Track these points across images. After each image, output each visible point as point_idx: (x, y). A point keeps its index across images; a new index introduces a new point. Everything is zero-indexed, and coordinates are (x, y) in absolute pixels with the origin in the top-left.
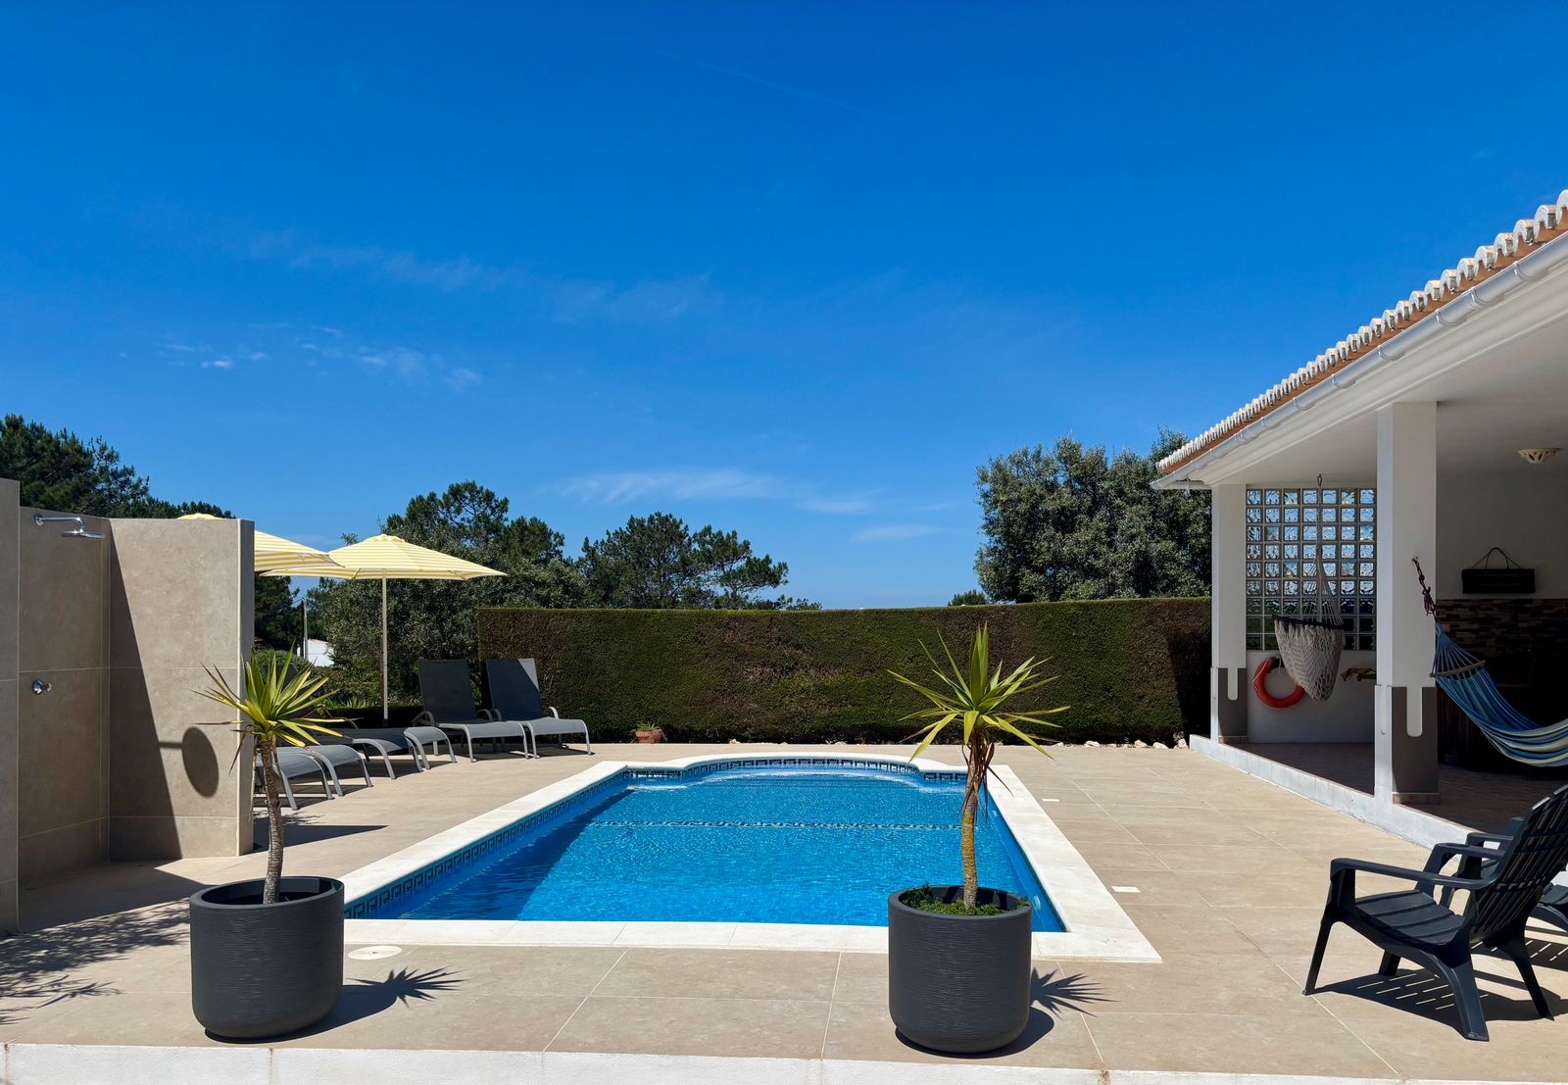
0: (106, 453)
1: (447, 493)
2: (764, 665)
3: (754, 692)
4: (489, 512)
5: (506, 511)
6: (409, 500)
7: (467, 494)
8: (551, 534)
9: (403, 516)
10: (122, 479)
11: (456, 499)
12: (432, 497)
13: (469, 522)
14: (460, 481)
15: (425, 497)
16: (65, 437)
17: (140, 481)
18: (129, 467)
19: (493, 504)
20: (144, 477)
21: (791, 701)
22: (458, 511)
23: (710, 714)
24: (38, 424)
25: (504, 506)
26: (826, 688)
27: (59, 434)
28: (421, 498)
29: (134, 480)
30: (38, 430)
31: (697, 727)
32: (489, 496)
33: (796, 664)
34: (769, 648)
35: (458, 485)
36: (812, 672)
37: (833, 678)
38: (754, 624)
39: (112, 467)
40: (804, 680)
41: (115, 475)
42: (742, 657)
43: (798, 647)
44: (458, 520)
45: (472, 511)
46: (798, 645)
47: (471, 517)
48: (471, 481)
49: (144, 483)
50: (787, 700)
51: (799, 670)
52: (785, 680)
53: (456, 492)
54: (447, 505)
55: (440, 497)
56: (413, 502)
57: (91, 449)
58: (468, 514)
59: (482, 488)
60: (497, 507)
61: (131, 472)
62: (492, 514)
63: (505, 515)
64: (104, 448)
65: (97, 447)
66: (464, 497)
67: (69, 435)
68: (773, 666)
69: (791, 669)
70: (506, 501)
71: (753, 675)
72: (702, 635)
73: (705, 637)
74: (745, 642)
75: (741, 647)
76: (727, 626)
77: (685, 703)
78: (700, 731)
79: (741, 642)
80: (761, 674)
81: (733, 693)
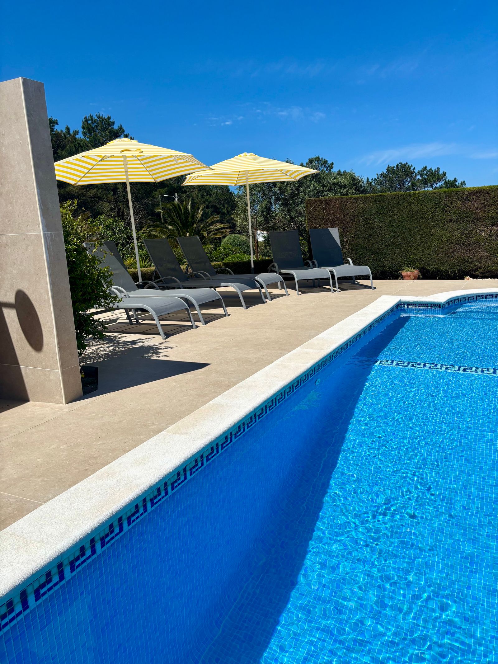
4: (325, 169)
7: (316, 162)
14: (313, 156)
19: (327, 166)
23: (452, 260)
25: (331, 166)
31: (443, 269)
32: (325, 162)
48: (317, 156)
53: (311, 162)
62: (327, 170)
63: (332, 170)
71: (484, 233)
72: (448, 206)
73: (450, 207)
74: (480, 209)
75: (476, 213)
76: (467, 199)
77: (435, 253)
78: (444, 272)
79: (477, 209)
80: (491, 231)
81: (469, 245)
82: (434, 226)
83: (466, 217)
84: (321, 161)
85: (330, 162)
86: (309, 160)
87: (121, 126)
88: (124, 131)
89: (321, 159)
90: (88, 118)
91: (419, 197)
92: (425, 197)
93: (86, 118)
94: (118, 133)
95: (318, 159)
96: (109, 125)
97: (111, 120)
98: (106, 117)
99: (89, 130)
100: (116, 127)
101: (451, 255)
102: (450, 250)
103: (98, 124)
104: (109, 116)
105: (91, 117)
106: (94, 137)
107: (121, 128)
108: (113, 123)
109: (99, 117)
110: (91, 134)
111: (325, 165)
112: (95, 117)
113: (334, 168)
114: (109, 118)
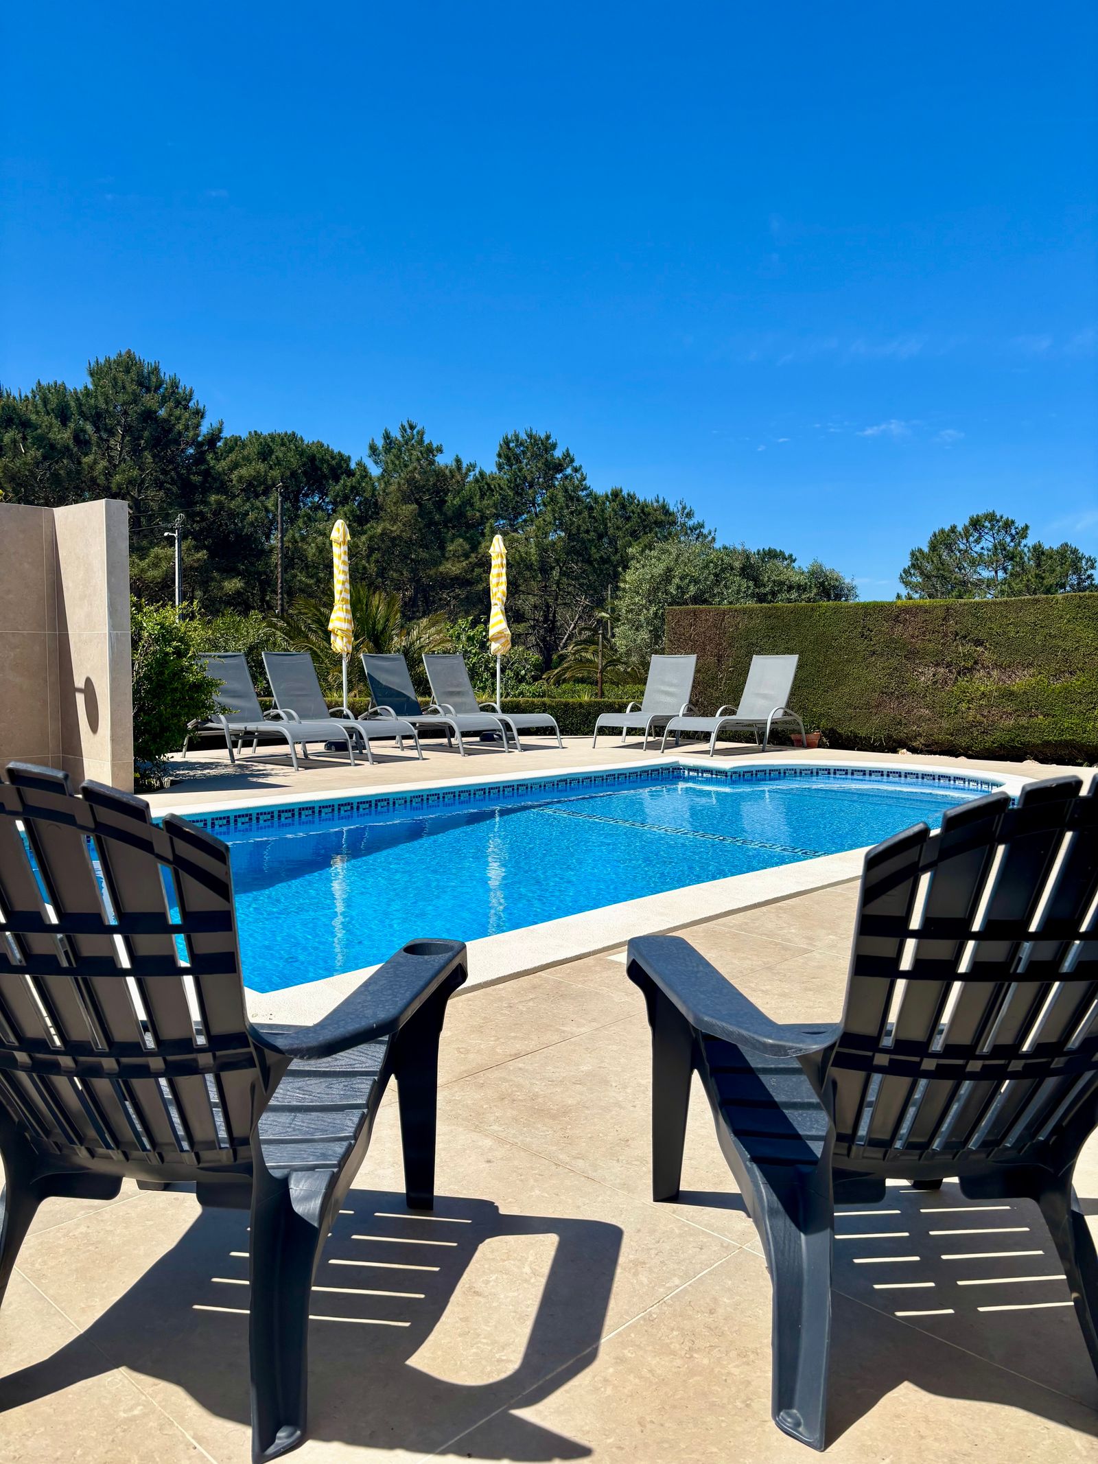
0: (686, 511)
1: (967, 524)
2: (937, 665)
3: (925, 696)
4: (1008, 539)
5: (1026, 537)
6: (931, 534)
7: (987, 524)
8: (1081, 559)
9: (926, 550)
10: (698, 531)
11: (976, 529)
12: (953, 529)
13: (989, 550)
14: (981, 511)
15: (947, 530)
16: (658, 501)
17: (710, 533)
18: (701, 521)
19: (1013, 532)
20: (713, 529)
21: (969, 708)
22: (977, 541)
23: (876, 720)
24: (632, 493)
25: (1024, 532)
26: (1012, 693)
27: (654, 501)
28: (942, 531)
29: (705, 531)
30: (631, 497)
31: (862, 733)
32: (1008, 525)
33: (976, 663)
34: (944, 644)
35: (978, 516)
36: (995, 673)
37: (1021, 681)
38: (927, 617)
39: (690, 523)
40: (984, 683)
41: (693, 529)
42: (912, 655)
43: (978, 643)
44: (978, 549)
45: (992, 540)
46: (978, 640)
47: (990, 546)
48: (991, 511)
49: (713, 535)
50: (964, 706)
51: (979, 671)
52: (962, 682)
53: (976, 524)
54: (967, 534)
55: (960, 529)
56: (935, 535)
57: (675, 510)
58: (988, 542)
59: (1002, 517)
60: (1017, 533)
61: (702, 526)
62: (1012, 541)
63: (1024, 542)
64: (684, 508)
65: (680, 507)
66: (983, 526)
67: (661, 500)
68: (949, 665)
69: (970, 670)
70: (1027, 527)
71: (925, 675)
72: (868, 630)
73: (871, 631)
74: (918, 636)
75: (912, 643)
76: (896, 619)
77: (849, 706)
78: (865, 738)
79: (913, 637)
80: (934, 675)
81: (902, 696)
82: (848, 661)
83: (896, 648)
84: (998, 521)
85: (1020, 524)
86: (971, 519)
87: (567, 450)
88: (572, 461)
89: (998, 517)
90: (509, 437)
91: (826, 612)
92: (835, 612)
93: (507, 438)
94: (561, 465)
95: (991, 517)
96: (547, 450)
97: (550, 441)
98: (543, 436)
99: (508, 459)
100: (558, 453)
101: (874, 711)
102: (873, 703)
103: (527, 447)
104: (548, 433)
105: (517, 436)
106: (515, 472)
107: (567, 455)
108: (554, 446)
109: (530, 436)
110: (511, 466)
111: (1006, 532)
112: (523, 436)
113: (1029, 536)
114: (548, 437)
